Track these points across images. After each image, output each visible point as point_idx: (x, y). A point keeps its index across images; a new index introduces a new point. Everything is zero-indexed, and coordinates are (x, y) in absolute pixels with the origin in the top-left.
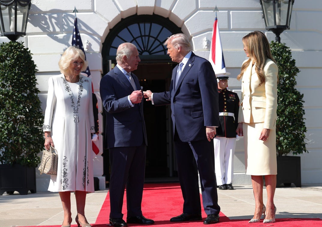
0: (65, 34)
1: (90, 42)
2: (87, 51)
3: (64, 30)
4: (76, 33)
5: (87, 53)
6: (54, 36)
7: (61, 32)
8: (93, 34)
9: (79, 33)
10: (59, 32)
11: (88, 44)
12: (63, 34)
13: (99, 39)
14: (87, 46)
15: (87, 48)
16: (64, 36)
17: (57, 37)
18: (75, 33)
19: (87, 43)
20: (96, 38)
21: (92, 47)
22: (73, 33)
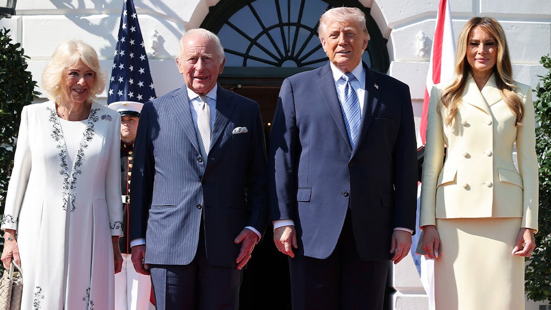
0: (104, 16)
1: (160, 34)
3: (103, 6)
4: (127, 13)
5: (153, 58)
6: (82, 18)
7: (98, 10)
8: (166, 16)
9: (135, 13)
10: (92, 9)
11: (156, 39)
12: (101, 14)
13: (180, 28)
14: (154, 41)
15: (153, 48)
16: (104, 19)
17: (88, 22)
18: (125, 13)
19: (155, 36)
20: (174, 24)
21: (165, 46)
22: (123, 12)
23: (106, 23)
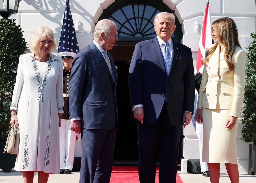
0: (57, 13)
1: (81, 22)
2: (79, 30)
3: (57, 9)
4: (67, 12)
6: (47, 14)
7: (54, 11)
8: (85, 14)
9: (70, 12)
10: (51, 11)
11: (79, 24)
12: (56, 13)
13: (91, 19)
14: (79, 25)
15: (78, 28)
16: (57, 15)
17: (50, 16)
19: (79, 22)
20: (88, 18)
21: (84, 27)
22: (65, 12)
23: (57, 16)
